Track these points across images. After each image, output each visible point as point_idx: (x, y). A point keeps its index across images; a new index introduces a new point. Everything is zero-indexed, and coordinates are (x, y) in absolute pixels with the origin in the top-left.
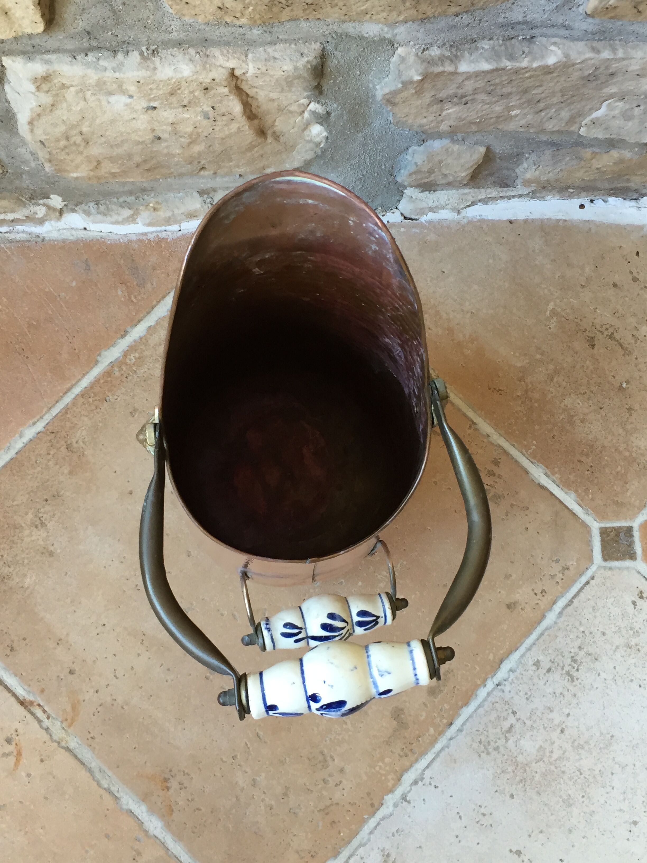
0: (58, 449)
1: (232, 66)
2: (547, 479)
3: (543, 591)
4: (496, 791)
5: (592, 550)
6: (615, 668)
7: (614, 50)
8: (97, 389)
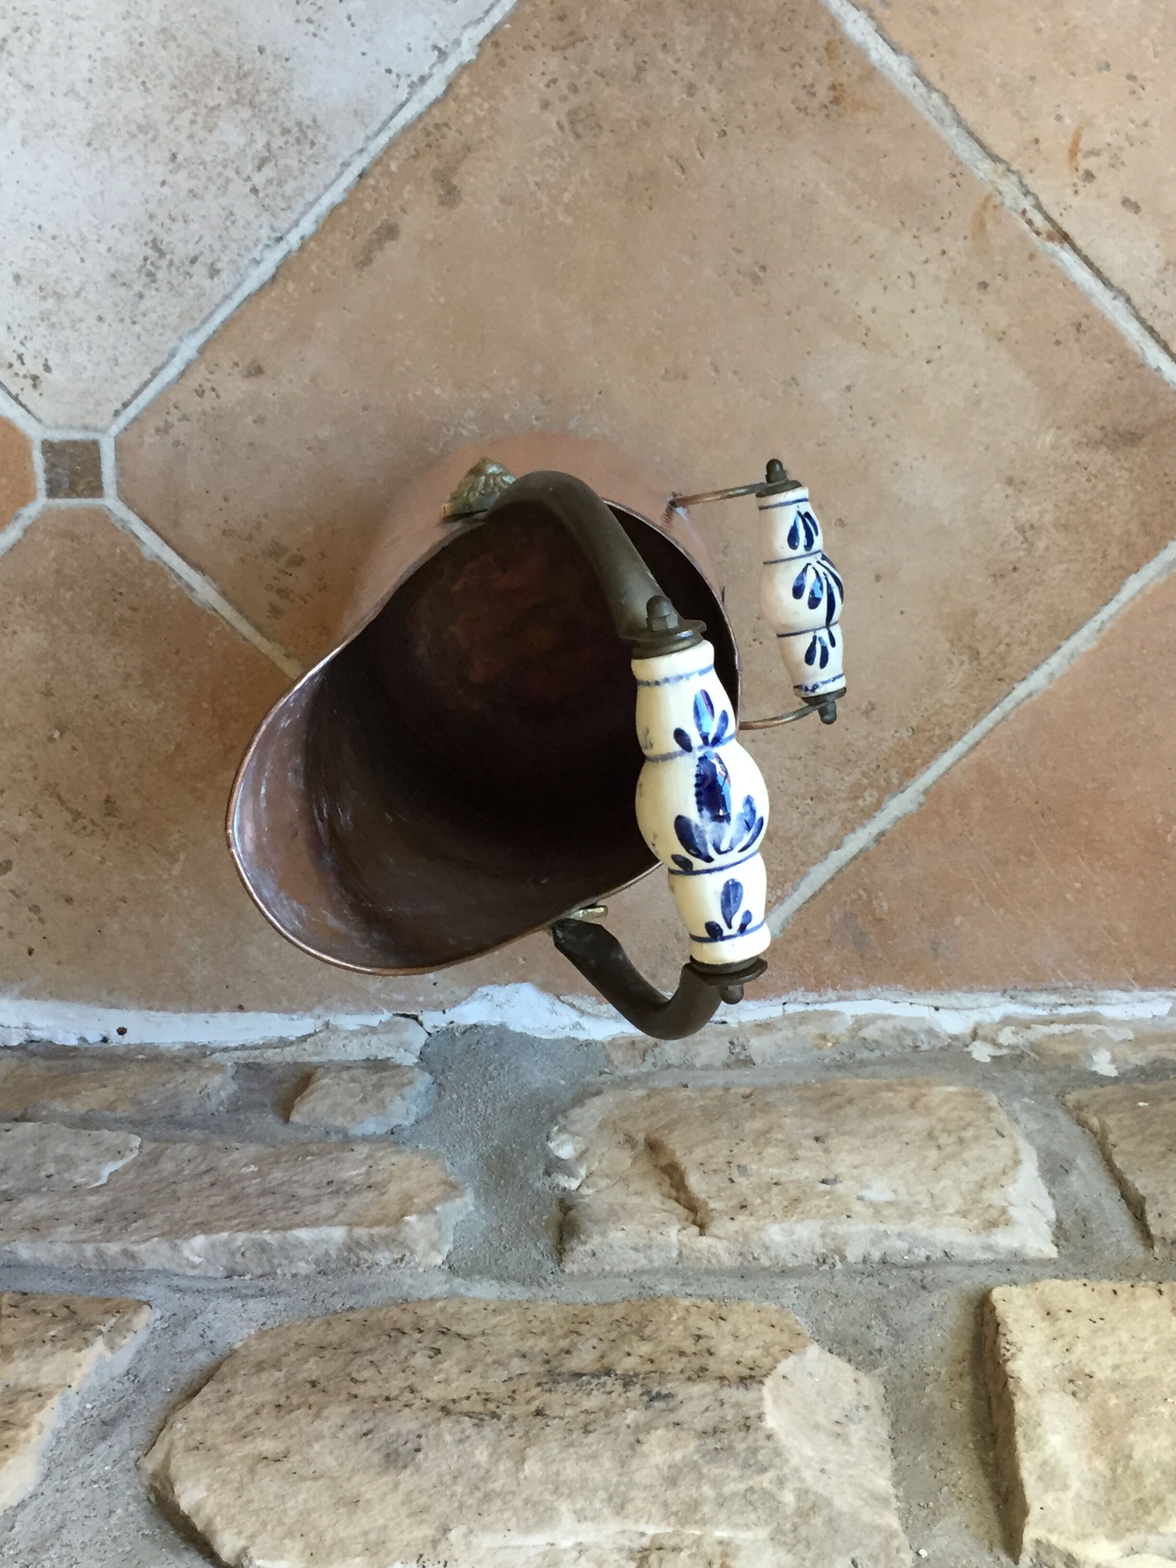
0: (992, 652)
1: (703, 1239)
2: (190, 581)
3: (201, 393)
4: (287, 60)
5: (117, 460)
6: (83, 260)
7: (100, 1255)
8: (927, 749)
